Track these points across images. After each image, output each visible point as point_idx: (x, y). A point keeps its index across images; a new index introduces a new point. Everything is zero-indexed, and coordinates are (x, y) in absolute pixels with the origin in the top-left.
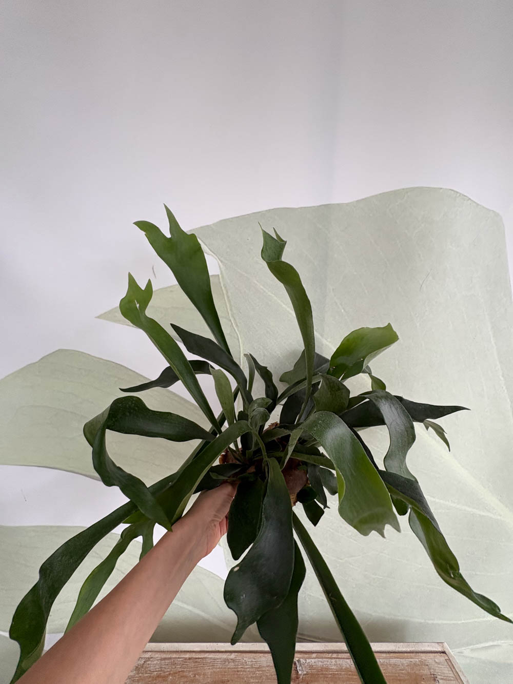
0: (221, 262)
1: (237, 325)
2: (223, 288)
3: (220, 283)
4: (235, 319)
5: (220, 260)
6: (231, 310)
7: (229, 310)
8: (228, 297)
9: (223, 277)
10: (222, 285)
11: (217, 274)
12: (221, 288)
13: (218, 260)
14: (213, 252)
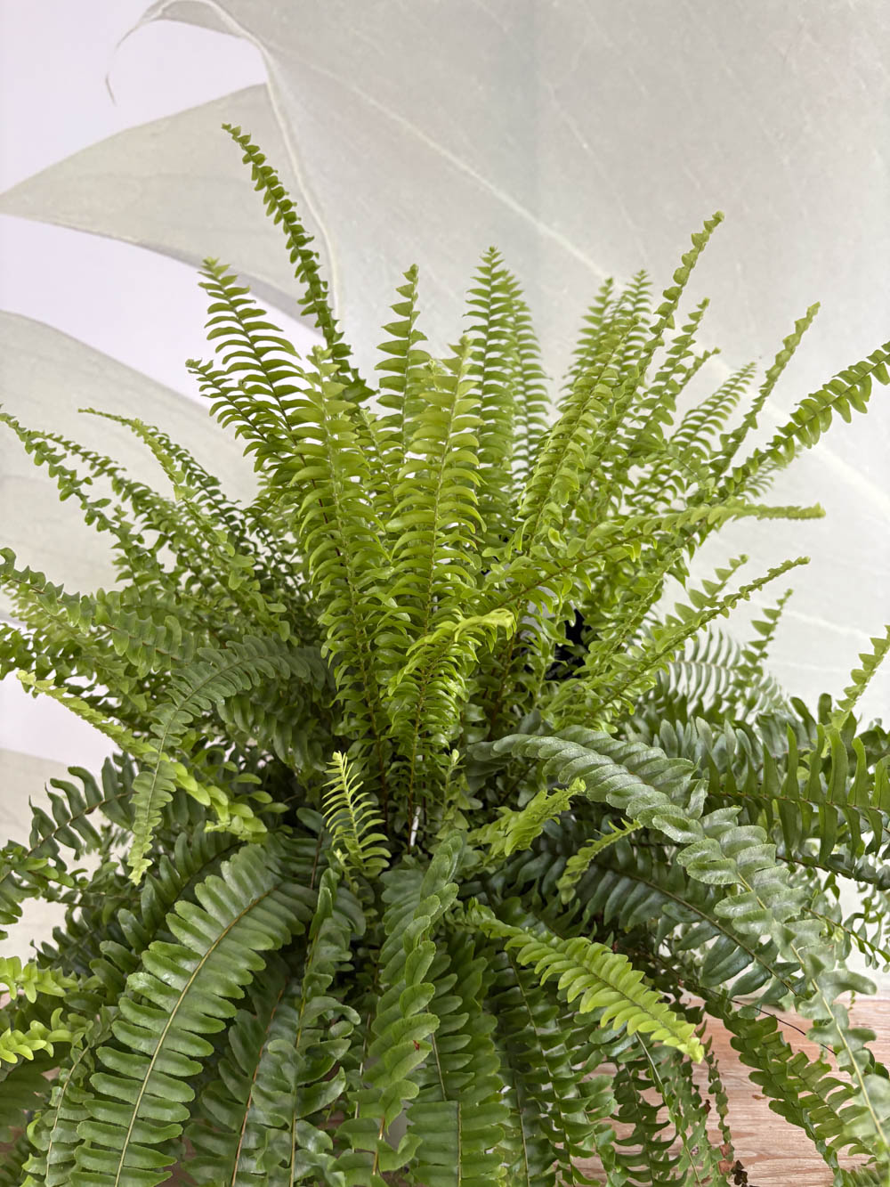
0: (270, 50)
1: (318, 208)
2: (279, 116)
3: (270, 103)
4: (312, 194)
5: (265, 46)
6: (302, 169)
7: (296, 169)
8: (292, 137)
9: (276, 89)
10: (276, 110)
11: (259, 81)
12: (274, 115)
13: (262, 48)
14: (248, 30)
